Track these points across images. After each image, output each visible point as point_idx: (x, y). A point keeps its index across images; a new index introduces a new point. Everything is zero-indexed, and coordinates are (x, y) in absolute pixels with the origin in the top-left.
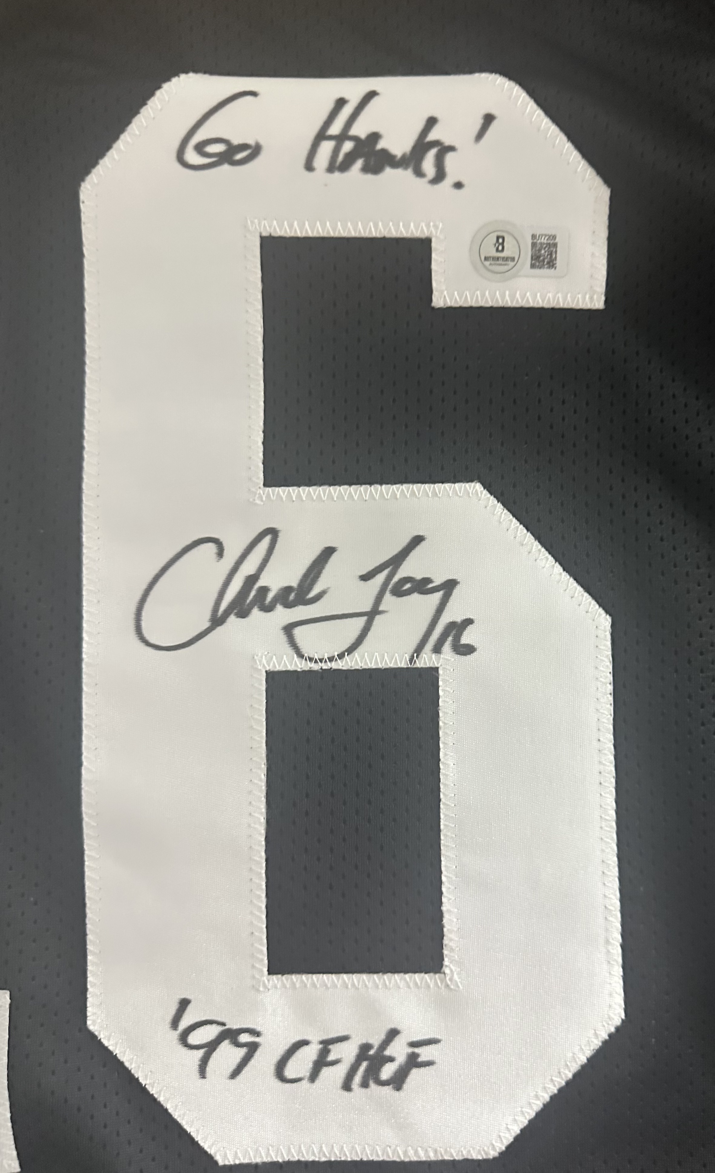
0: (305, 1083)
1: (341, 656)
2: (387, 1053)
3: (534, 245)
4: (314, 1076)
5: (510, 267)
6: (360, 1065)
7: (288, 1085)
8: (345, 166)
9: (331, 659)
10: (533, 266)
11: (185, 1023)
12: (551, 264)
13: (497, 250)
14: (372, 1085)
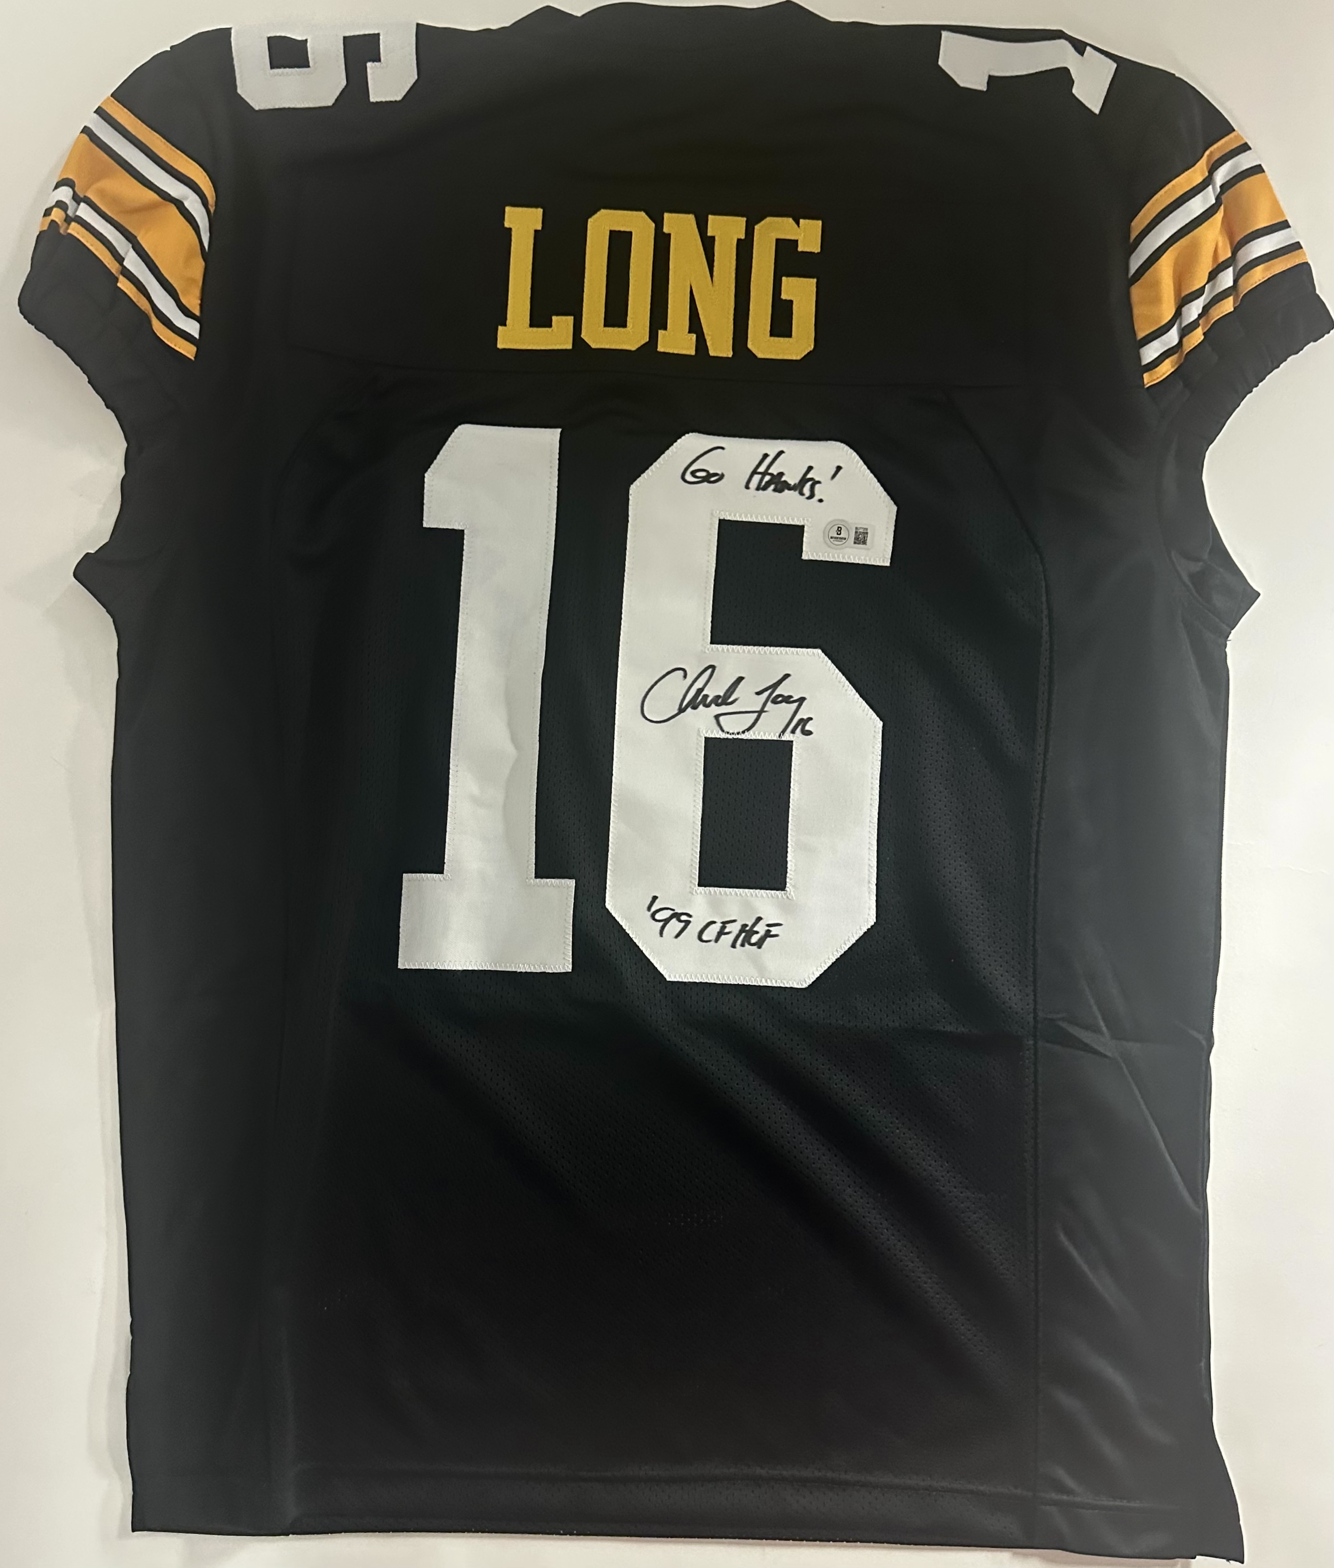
0: (712, 943)
1: (743, 732)
2: (755, 929)
3: (856, 532)
4: (717, 940)
5: (842, 543)
6: (741, 935)
7: (704, 943)
8: (765, 488)
9: (738, 733)
10: (855, 543)
11: (653, 909)
12: (864, 543)
13: (838, 534)
14: (747, 945)
